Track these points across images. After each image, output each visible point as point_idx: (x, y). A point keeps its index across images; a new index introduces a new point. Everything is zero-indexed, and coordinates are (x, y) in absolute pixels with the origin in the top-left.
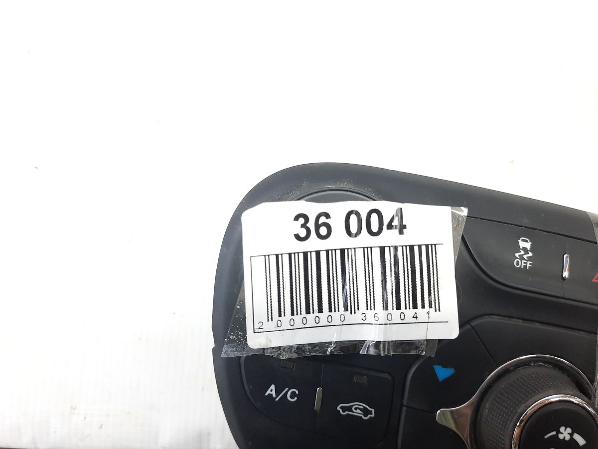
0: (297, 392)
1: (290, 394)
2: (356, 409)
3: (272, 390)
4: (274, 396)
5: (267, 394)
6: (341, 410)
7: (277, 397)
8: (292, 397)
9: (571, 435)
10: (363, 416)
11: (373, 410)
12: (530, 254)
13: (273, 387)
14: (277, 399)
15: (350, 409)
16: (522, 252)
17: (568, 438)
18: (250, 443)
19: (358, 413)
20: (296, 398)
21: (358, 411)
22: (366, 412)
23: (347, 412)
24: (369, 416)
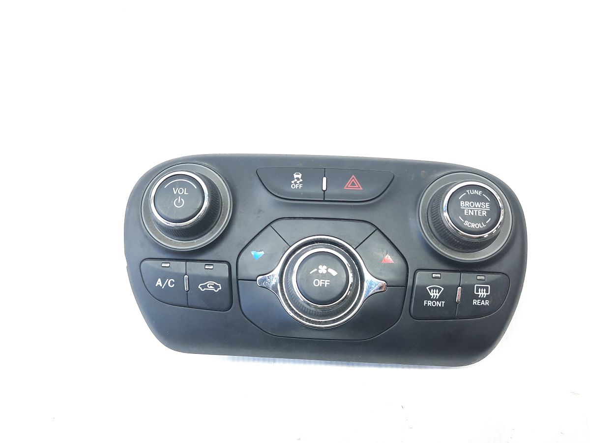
0: (174, 281)
1: (169, 282)
2: (209, 286)
3: (159, 282)
4: (161, 285)
5: (157, 285)
6: (201, 288)
7: (163, 286)
8: (171, 285)
9: (327, 270)
10: (214, 290)
11: (220, 285)
12: (301, 180)
13: (159, 280)
14: (163, 288)
15: (206, 286)
16: (296, 180)
17: (325, 272)
18: (154, 322)
19: (211, 288)
20: (173, 285)
21: (211, 287)
22: (216, 287)
23: (205, 289)
24: (218, 289)
